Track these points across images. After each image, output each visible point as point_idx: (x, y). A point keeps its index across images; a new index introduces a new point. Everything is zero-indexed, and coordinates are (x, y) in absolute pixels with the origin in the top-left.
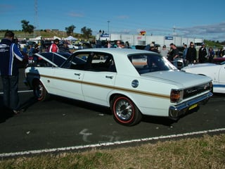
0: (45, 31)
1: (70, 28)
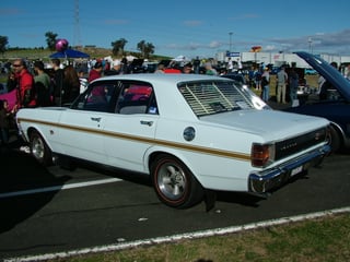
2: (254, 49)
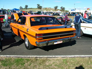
0: (46, 8)
2: (88, 9)
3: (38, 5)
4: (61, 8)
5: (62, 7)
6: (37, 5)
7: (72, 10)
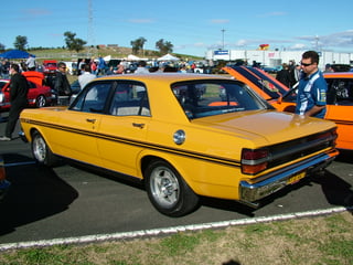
0: (98, 47)
1: (138, 41)
2: (262, 46)
3: (70, 36)
4: (159, 44)
5: (162, 41)
6: (65, 34)
7: (216, 53)
